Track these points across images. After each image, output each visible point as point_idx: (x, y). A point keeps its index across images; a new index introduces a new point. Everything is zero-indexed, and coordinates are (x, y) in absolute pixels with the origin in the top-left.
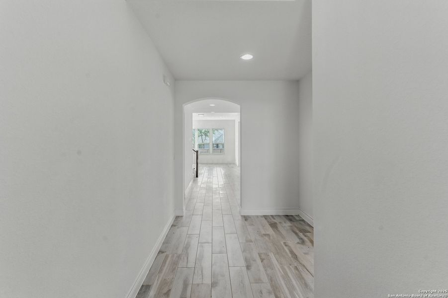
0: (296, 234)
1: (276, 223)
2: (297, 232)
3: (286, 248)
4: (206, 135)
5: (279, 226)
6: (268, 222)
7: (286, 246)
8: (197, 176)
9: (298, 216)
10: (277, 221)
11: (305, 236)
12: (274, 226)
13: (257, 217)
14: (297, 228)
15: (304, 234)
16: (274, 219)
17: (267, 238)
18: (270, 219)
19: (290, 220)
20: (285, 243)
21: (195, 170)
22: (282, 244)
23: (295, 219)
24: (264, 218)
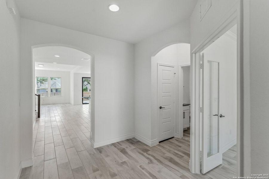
0: (142, 154)
1: (124, 149)
2: (142, 152)
3: (143, 171)
4: (41, 82)
5: (128, 150)
6: (118, 149)
7: (143, 169)
8: (39, 117)
9: (134, 138)
10: (124, 146)
11: (149, 155)
12: (123, 151)
13: (108, 146)
14: (140, 149)
15: (147, 153)
16: (121, 145)
17: (125, 166)
18: (118, 145)
19: (132, 143)
20: (140, 166)
21: (37, 111)
22: (139, 168)
23: (134, 141)
24: (113, 146)
